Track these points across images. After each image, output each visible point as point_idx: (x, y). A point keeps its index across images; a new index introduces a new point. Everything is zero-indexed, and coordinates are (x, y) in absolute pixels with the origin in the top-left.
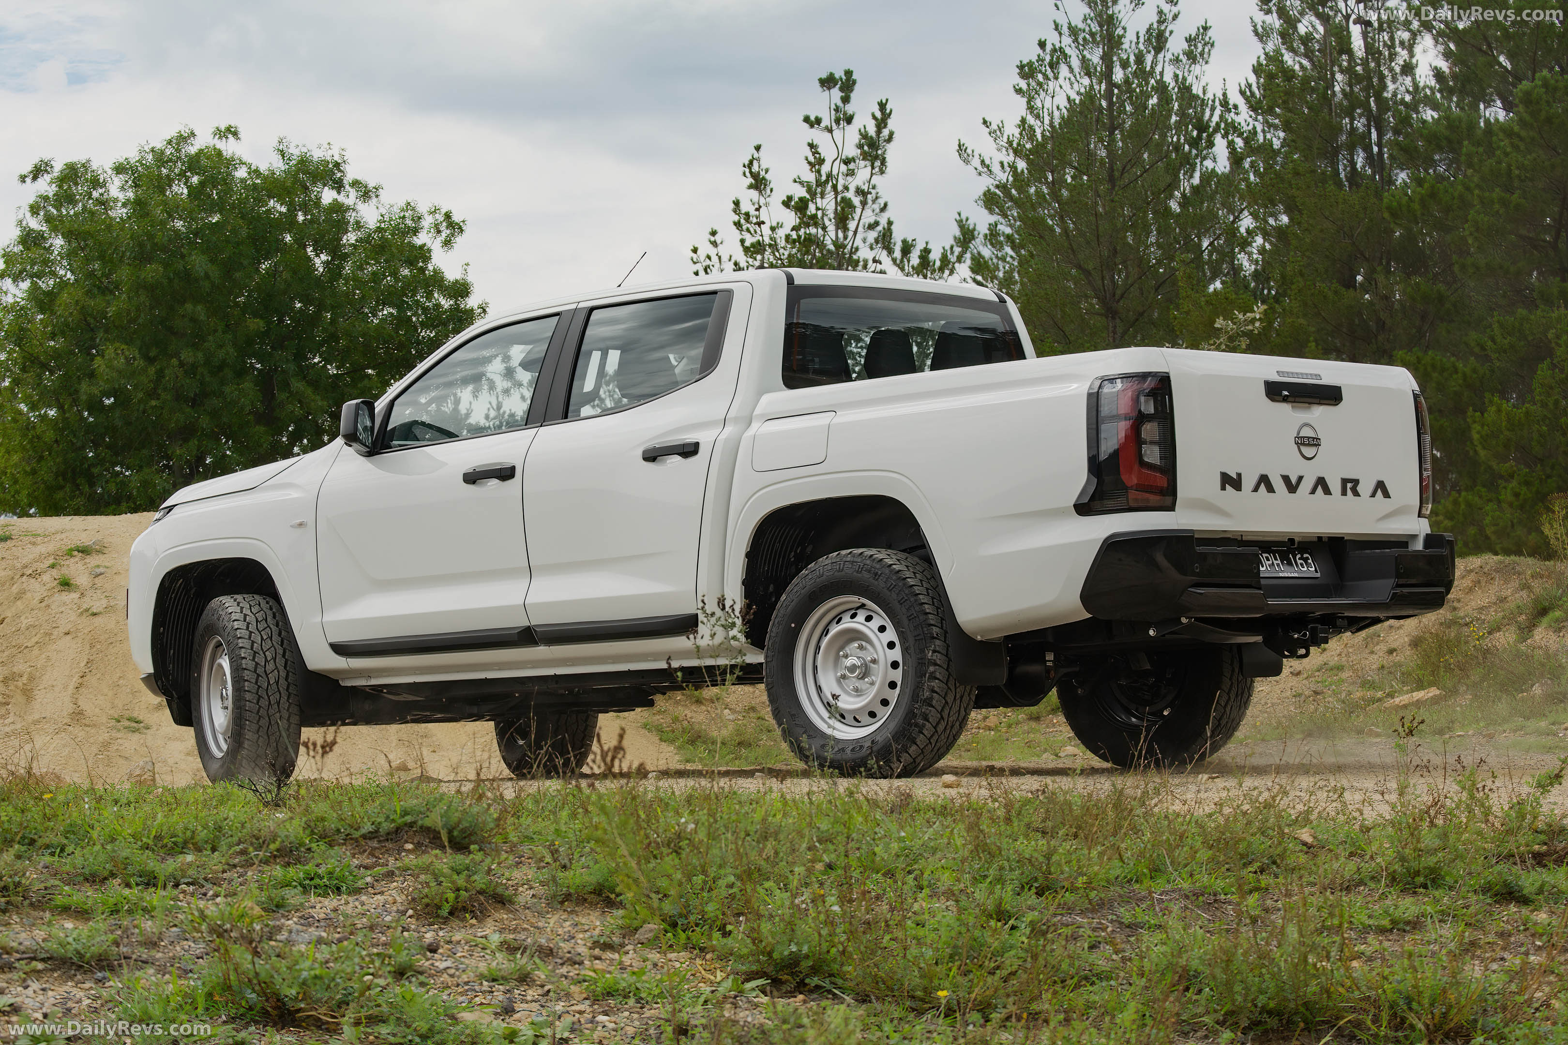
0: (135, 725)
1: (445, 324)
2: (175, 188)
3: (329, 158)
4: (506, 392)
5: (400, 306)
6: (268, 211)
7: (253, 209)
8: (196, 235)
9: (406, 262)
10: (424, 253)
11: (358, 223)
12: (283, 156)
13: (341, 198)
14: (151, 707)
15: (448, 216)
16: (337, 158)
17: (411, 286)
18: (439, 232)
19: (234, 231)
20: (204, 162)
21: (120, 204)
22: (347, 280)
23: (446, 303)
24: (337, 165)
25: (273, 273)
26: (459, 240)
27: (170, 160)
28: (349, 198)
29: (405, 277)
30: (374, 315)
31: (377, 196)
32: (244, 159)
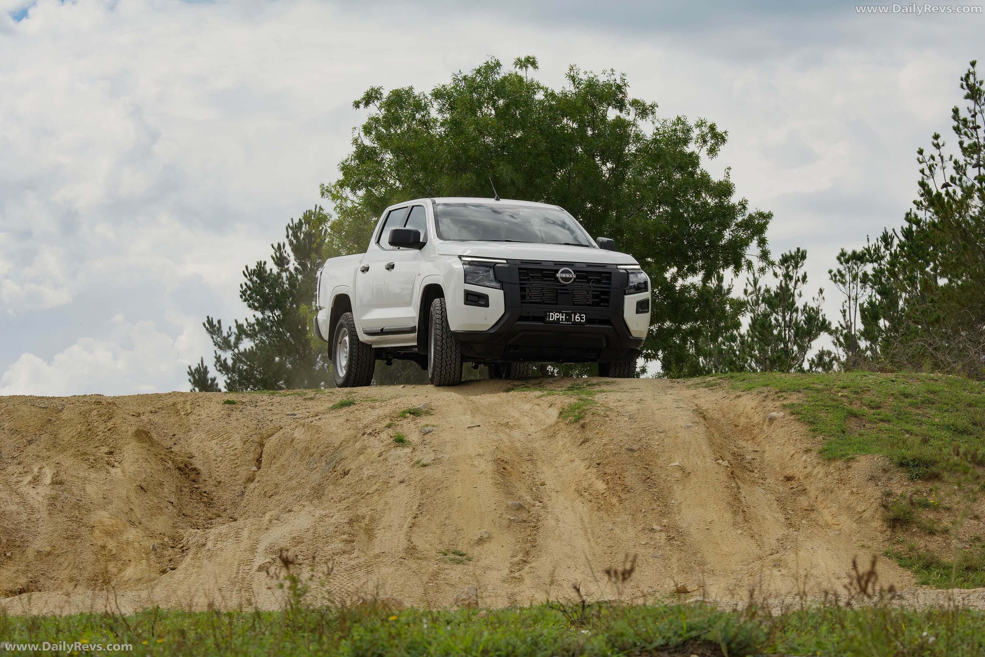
0: (459, 557)
1: (711, 219)
2: (485, 110)
3: (612, 82)
4: (762, 270)
5: (674, 204)
6: (563, 128)
7: (550, 127)
8: (503, 148)
9: (678, 167)
10: (693, 160)
11: (637, 136)
12: (574, 81)
13: (623, 115)
14: (472, 542)
15: (712, 128)
16: (619, 82)
17: (682, 188)
18: (705, 142)
19: (534, 145)
20: (509, 88)
21: (438, 124)
22: (629, 183)
23: (711, 201)
24: (619, 87)
25: (567, 179)
26: (723, 149)
27: (480, 87)
28: (630, 115)
29: (677, 180)
30: (653, 213)
31: (653, 113)
32: (541, 85)
